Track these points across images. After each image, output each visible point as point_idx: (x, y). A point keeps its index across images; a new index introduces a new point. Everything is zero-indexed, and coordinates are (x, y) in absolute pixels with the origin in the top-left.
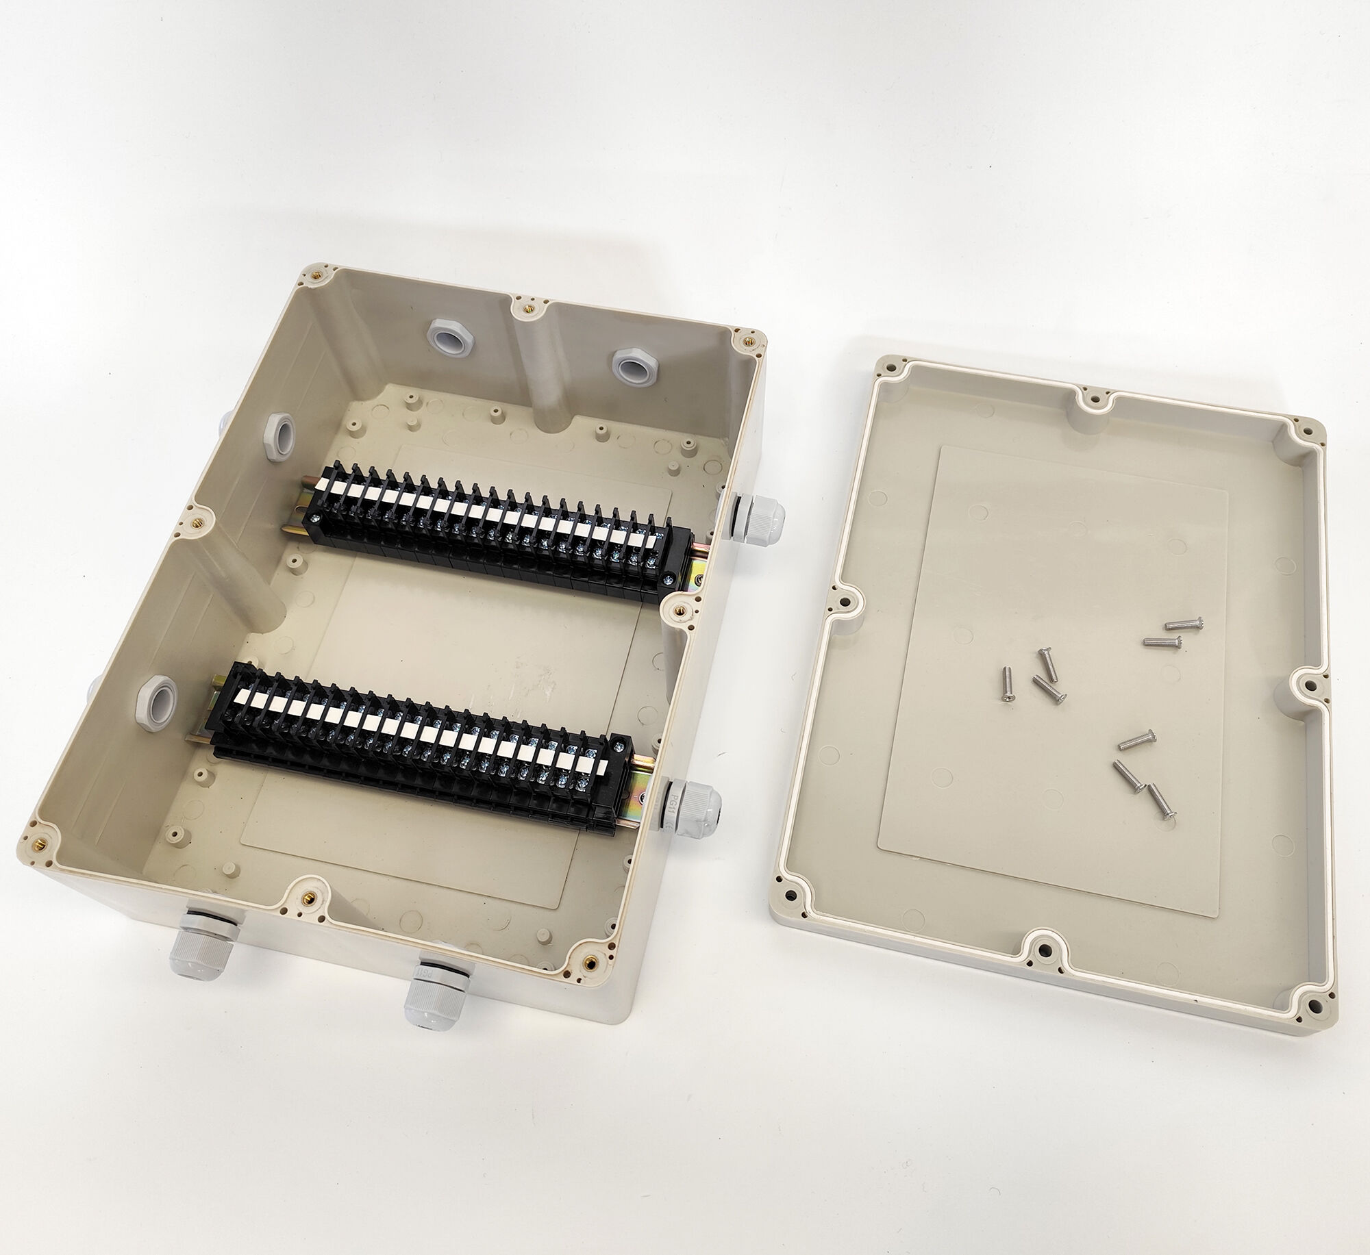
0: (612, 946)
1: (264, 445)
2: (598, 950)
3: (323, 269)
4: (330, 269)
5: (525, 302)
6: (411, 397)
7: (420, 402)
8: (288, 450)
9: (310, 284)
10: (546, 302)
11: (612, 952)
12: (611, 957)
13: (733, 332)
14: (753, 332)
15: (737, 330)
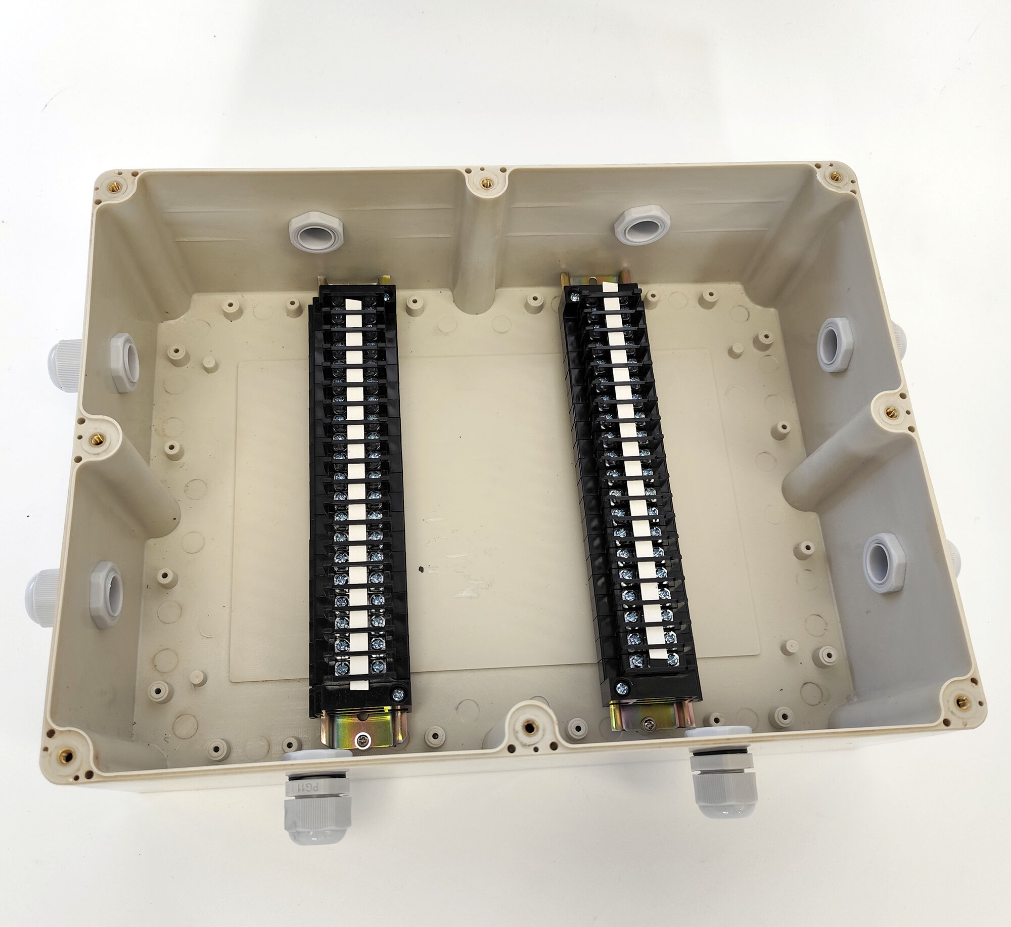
0: (89, 775)
1: (622, 214)
2: (85, 758)
3: (847, 180)
4: (852, 187)
5: (900, 405)
6: (767, 336)
7: (766, 347)
8: (634, 240)
9: (821, 177)
10: (911, 429)
11: (82, 778)
12: (77, 778)
13: (969, 676)
14: (981, 703)
15: (974, 681)
